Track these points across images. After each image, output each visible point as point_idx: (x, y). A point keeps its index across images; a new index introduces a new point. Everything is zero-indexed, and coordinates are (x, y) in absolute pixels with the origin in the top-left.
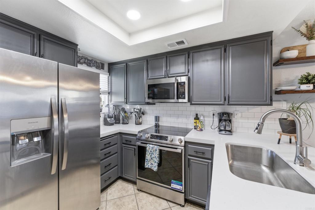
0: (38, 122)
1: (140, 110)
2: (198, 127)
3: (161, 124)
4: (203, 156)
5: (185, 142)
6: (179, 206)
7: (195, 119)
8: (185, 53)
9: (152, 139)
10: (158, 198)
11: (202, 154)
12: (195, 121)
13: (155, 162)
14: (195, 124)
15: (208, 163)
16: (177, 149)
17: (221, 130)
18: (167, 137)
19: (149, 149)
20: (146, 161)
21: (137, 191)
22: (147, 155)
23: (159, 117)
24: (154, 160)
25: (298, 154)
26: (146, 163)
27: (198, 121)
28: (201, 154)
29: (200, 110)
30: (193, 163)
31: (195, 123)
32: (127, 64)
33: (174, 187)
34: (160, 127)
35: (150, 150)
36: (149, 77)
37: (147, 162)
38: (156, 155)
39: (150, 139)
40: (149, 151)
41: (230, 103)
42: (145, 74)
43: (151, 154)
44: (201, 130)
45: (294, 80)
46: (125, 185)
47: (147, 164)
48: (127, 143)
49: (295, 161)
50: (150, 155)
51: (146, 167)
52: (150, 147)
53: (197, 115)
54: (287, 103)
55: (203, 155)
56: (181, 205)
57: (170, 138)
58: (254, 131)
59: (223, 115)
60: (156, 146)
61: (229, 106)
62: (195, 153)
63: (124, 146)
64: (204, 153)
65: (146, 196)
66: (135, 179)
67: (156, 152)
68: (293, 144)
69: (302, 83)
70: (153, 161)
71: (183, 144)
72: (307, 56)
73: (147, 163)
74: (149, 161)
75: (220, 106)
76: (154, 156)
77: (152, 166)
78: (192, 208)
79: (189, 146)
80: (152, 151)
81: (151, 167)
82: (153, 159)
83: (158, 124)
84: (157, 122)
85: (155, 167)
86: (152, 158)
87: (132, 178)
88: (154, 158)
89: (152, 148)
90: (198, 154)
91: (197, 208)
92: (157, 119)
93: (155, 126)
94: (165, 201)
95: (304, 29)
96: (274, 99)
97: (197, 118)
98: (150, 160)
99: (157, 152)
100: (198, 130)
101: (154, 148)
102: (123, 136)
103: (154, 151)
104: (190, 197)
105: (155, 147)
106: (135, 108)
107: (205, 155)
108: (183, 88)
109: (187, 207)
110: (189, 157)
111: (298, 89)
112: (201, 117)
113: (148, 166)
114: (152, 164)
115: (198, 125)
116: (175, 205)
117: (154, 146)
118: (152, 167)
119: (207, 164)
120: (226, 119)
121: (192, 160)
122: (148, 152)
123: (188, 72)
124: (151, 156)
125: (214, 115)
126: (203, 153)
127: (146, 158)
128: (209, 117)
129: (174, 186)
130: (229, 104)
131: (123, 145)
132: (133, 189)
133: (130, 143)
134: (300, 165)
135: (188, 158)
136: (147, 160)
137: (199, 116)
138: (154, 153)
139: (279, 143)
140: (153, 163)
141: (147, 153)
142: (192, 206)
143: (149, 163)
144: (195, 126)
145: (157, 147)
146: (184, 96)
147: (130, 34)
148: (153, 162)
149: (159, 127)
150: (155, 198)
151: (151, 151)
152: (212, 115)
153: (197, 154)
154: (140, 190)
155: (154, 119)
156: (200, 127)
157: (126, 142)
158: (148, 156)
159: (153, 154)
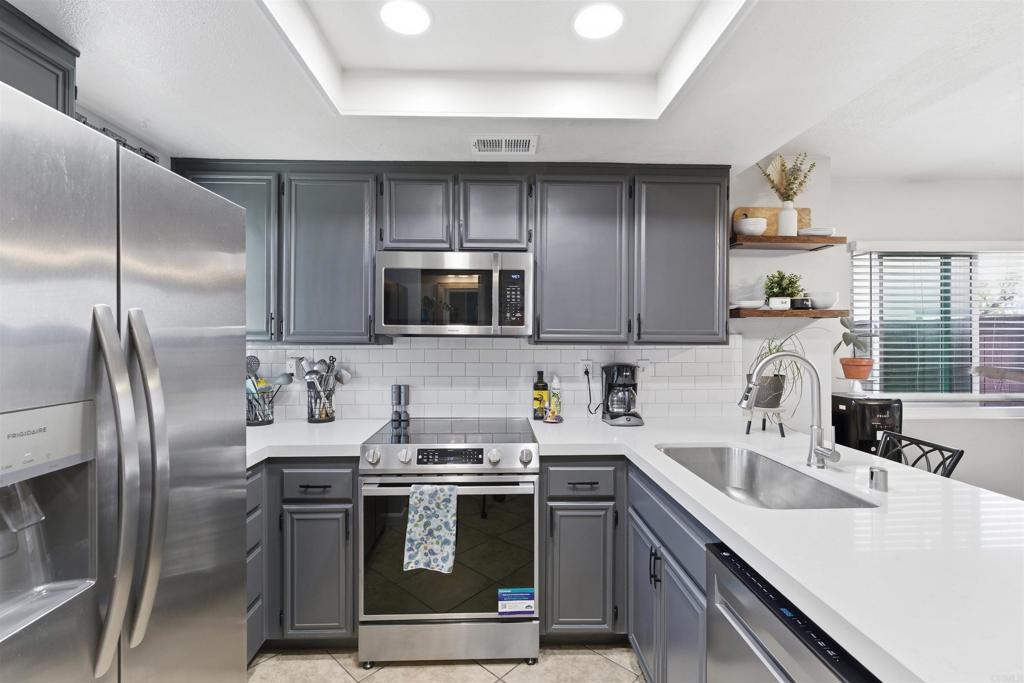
0: (45, 430)
1: (330, 365)
2: (549, 413)
3: (413, 411)
4: (593, 493)
5: (543, 459)
6: (524, 666)
7: (536, 388)
8: (518, 178)
9: (426, 463)
10: (448, 668)
11: (589, 486)
12: (536, 394)
13: (447, 542)
14: (537, 405)
15: (605, 509)
16: (517, 484)
17: (615, 416)
18: (480, 451)
19: (421, 500)
20: (407, 545)
21: (362, 671)
22: (410, 526)
23: (407, 387)
24: (439, 537)
25: (815, 446)
26: (407, 554)
27: (545, 394)
28: (586, 490)
29: (548, 357)
30: (563, 519)
31: (536, 399)
32: (279, 177)
33: (507, 610)
34: (411, 424)
35: (423, 504)
36: (387, 243)
37: (411, 549)
38: (449, 515)
39: (416, 468)
40: (420, 509)
41: (644, 337)
42: (367, 227)
43: (429, 517)
44: (559, 420)
45: (754, 286)
46: (300, 667)
47: (411, 557)
48: (308, 496)
49: (809, 460)
50: (425, 520)
51: (409, 569)
52: (422, 493)
53: (540, 374)
54: (744, 338)
55: (592, 489)
56: (526, 661)
57: (491, 452)
58: (740, 403)
59: (620, 374)
60: (446, 487)
61: (640, 347)
62: (570, 488)
63: (293, 512)
64: (597, 483)
65: (404, 675)
66: (344, 631)
67: (446, 507)
68: (772, 430)
69: (771, 295)
70: (434, 540)
71: (535, 465)
72: (780, 234)
73: (411, 552)
74: (420, 544)
75: (604, 347)
76: (440, 523)
77: (432, 557)
78: (559, 656)
79: (551, 469)
80: (433, 506)
81: (428, 564)
82: (436, 533)
83: (405, 412)
84: (399, 409)
85: (444, 560)
86: (431, 533)
87: (329, 632)
88: (439, 528)
89: (433, 495)
90: (577, 489)
91: (571, 651)
92: (401, 394)
93: (393, 421)
94: (477, 668)
95: (773, 171)
96: (731, 329)
97: (541, 385)
98: (422, 539)
99: (450, 505)
100: (549, 420)
101: (441, 495)
102: (285, 471)
103: (438, 506)
104: (555, 626)
105: (442, 491)
106: (301, 359)
107: (597, 488)
108: (516, 291)
109: (546, 660)
110: (550, 504)
111: (766, 308)
112: (552, 381)
113: (417, 563)
114: (432, 552)
115: (547, 405)
116: (511, 666)
117: (438, 487)
118: (433, 564)
119: (602, 513)
120: (627, 383)
121: (559, 513)
122: (416, 512)
123: (529, 240)
124: (427, 524)
125: (587, 373)
126: (592, 484)
127: (408, 536)
128: (573, 379)
129: (505, 606)
130: (641, 340)
131: (285, 507)
132: (339, 670)
133: (324, 492)
134: (819, 467)
135: (551, 507)
136: (411, 541)
137: (546, 380)
138: (439, 512)
139: (748, 433)
140: (436, 548)
141: (410, 517)
142: (555, 651)
143: (417, 553)
144: (535, 411)
145: (451, 490)
146: (518, 315)
147: (345, 72)
148: (438, 543)
149: (408, 425)
150: (438, 669)
151: (426, 508)
152: (582, 373)
153: (574, 489)
154: (373, 664)
155: (388, 396)
156: (553, 413)
157: (305, 493)
158: (416, 525)
159: (437, 517)
